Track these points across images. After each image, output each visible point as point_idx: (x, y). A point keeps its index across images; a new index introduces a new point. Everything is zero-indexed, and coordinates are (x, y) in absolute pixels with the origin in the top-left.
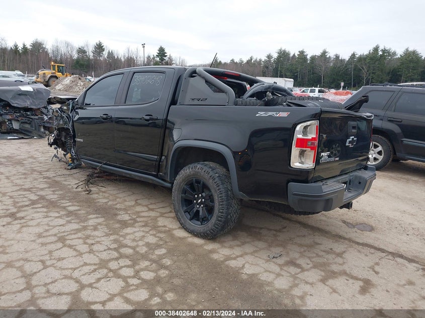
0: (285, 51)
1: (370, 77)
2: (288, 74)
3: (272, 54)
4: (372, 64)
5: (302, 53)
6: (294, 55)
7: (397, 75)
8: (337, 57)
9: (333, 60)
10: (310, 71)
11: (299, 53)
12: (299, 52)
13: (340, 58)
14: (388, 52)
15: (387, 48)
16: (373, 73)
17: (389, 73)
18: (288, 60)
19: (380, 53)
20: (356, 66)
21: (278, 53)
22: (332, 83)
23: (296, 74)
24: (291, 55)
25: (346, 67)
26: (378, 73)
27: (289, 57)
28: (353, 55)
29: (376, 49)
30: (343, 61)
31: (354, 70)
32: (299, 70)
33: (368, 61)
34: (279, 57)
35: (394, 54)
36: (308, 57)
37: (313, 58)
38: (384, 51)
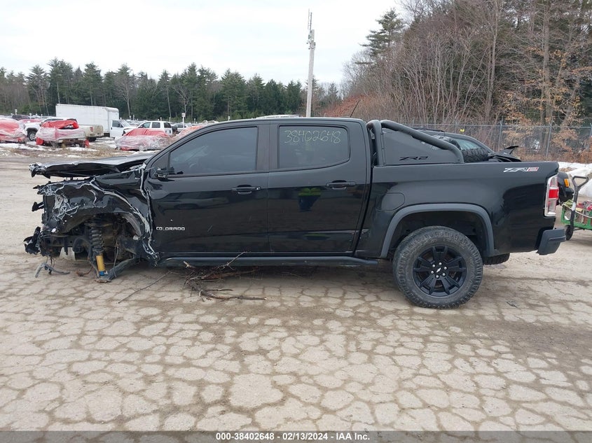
0: (63, 64)
1: (191, 105)
2: (74, 98)
3: (41, 67)
4: (191, 88)
5: (91, 67)
6: (79, 69)
7: (222, 102)
8: (144, 77)
9: (139, 80)
10: (109, 95)
11: (87, 68)
12: (87, 66)
13: (149, 78)
14: (208, 74)
15: (206, 68)
16: (194, 99)
17: (212, 99)
18: (71, 76)
19: (198, 74)
20: (171, 89)
21: (52, 65)
22: (143, 111)
23: (87, 99)
24: (74, 70)
25: (159, 90)
26: (200, 99)
27: (71, 73)
28: (165, 75)
29: (192, 69)
30: (152, 81)
31: (169, 94)
32: (91, 93)
33: (185, 83)
34: (54, 73)
35: (214, 76)
36: (102, 74)
37: (109, 75)
38: (202, 71)
